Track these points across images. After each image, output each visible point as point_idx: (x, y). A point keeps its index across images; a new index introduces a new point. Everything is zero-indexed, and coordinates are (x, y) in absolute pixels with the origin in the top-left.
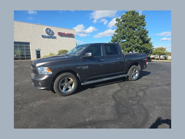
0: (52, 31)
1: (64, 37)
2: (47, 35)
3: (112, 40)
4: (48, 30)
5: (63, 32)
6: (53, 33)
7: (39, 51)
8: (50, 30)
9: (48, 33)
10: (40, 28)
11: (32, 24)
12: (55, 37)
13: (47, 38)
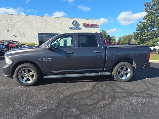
0: (78, 22)
1: (88, 27)
2: (73, 27)
3: (137, 29)
4: (75, 22)
5: (88, 23)
6: (79, 24)
7: (66, 41)
8: (76, 22)
9: (74, 25)
10: (68, 21)
11: (62, 19)
12: (80, 28)
13: (73, 29)
